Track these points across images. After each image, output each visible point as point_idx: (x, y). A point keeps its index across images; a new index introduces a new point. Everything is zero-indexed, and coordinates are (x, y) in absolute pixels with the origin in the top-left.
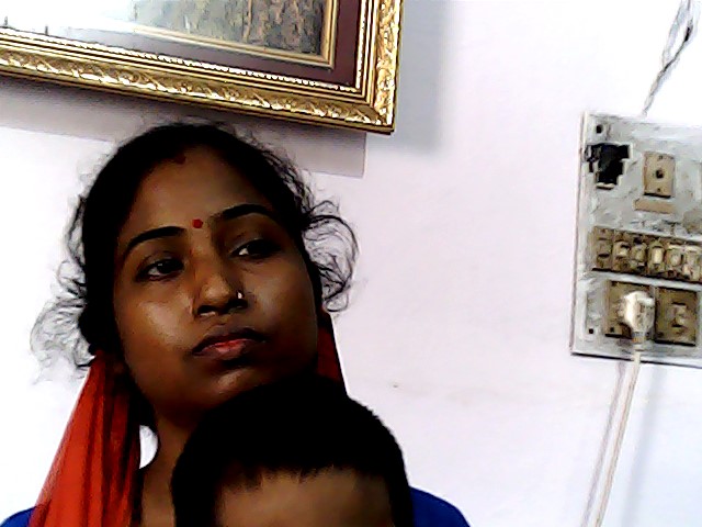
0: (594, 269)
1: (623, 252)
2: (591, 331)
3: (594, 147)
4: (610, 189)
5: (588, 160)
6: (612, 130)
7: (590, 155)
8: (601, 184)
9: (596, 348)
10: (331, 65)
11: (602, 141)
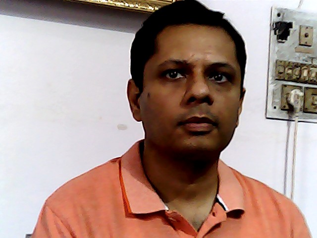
0: (276, 79)
1: (290, 71)
2: (275, 108)
3: (277, 23)
4: (283, 42)
5: (274, 29)
6: (285, 15)
7: (275, 27)
8: (280, 40)
9: (277, 116)
11: (280, 20)
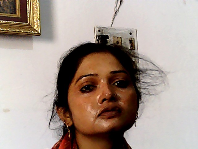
3: (99, 36)
5: (97, 40)
6: (103, 31)
10: (19, 17)
11: (101, 34)
